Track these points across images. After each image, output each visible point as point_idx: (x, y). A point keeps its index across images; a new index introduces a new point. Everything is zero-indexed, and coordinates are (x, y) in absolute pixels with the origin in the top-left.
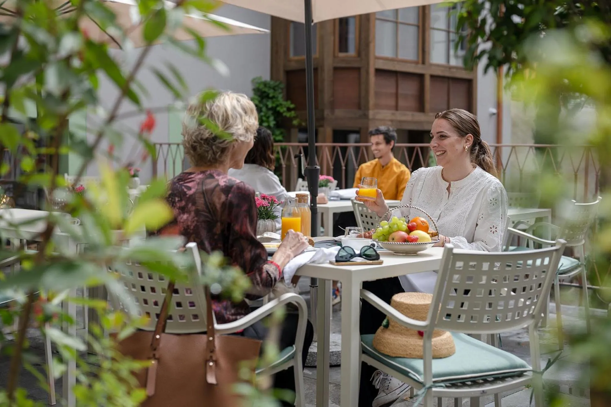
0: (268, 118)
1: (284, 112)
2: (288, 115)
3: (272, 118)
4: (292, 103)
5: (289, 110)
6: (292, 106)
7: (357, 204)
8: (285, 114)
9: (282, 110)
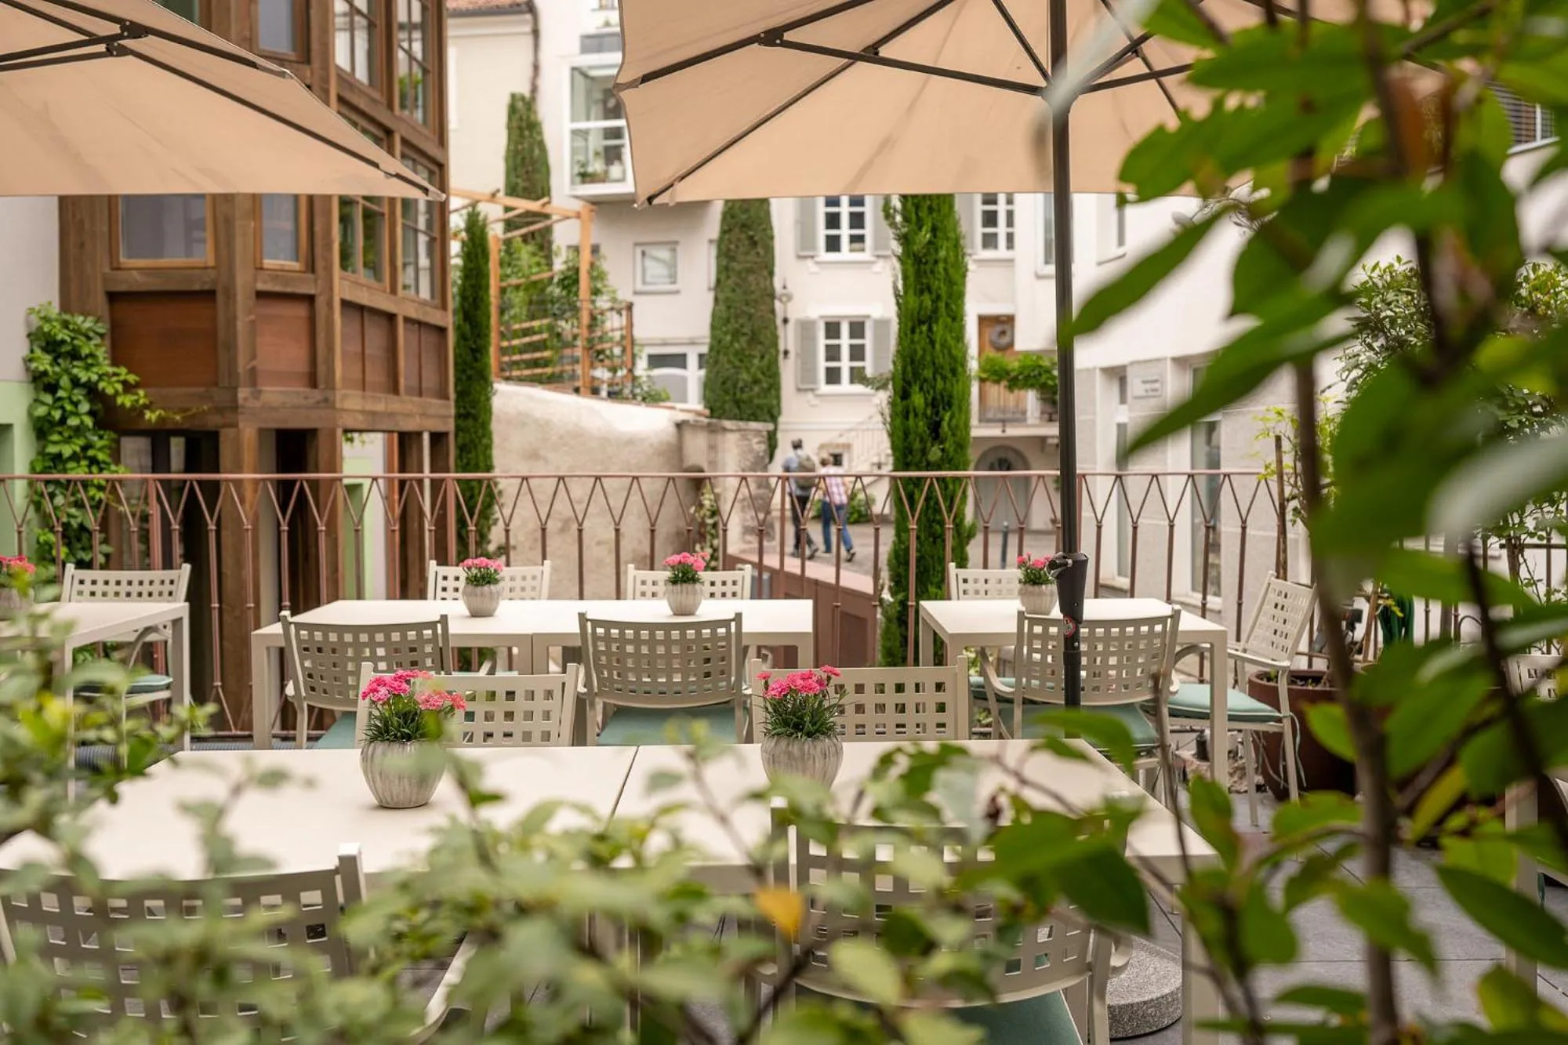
0: (76, 404)
1: (117, 393)
2: (126, 400)
3: (85, 407)
4: (130, 372)
5: (128, 387)
6: (132, 378)
7: (293, 626)
8: (119, 400)
9: (108, 388)
